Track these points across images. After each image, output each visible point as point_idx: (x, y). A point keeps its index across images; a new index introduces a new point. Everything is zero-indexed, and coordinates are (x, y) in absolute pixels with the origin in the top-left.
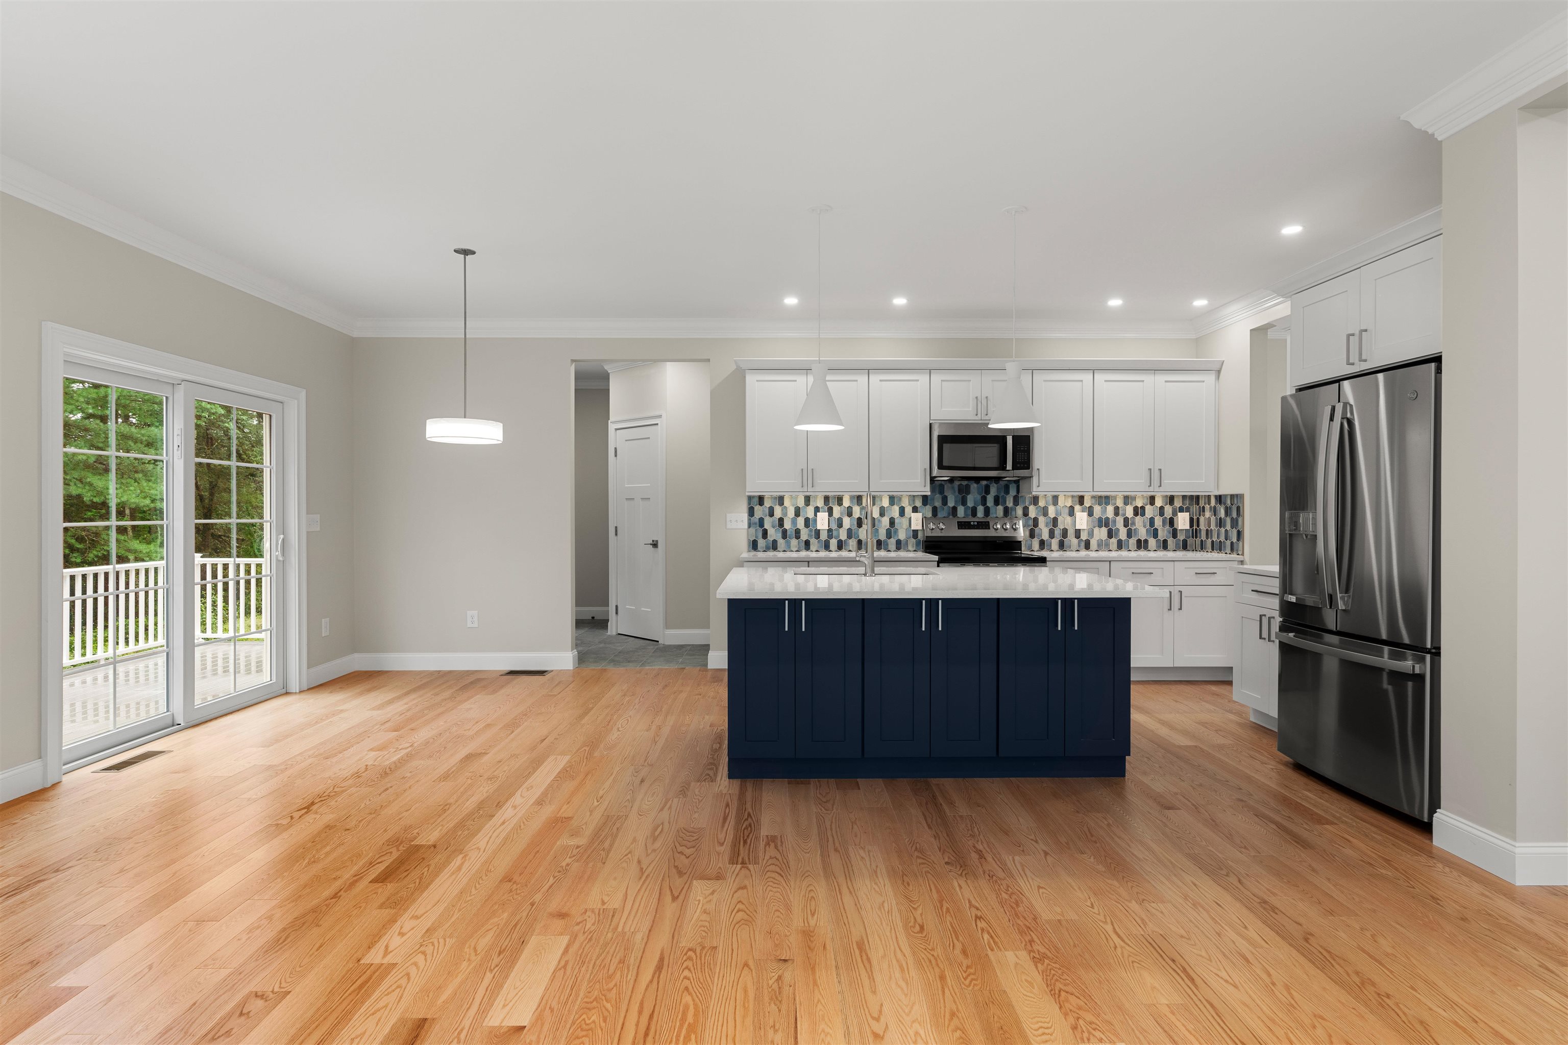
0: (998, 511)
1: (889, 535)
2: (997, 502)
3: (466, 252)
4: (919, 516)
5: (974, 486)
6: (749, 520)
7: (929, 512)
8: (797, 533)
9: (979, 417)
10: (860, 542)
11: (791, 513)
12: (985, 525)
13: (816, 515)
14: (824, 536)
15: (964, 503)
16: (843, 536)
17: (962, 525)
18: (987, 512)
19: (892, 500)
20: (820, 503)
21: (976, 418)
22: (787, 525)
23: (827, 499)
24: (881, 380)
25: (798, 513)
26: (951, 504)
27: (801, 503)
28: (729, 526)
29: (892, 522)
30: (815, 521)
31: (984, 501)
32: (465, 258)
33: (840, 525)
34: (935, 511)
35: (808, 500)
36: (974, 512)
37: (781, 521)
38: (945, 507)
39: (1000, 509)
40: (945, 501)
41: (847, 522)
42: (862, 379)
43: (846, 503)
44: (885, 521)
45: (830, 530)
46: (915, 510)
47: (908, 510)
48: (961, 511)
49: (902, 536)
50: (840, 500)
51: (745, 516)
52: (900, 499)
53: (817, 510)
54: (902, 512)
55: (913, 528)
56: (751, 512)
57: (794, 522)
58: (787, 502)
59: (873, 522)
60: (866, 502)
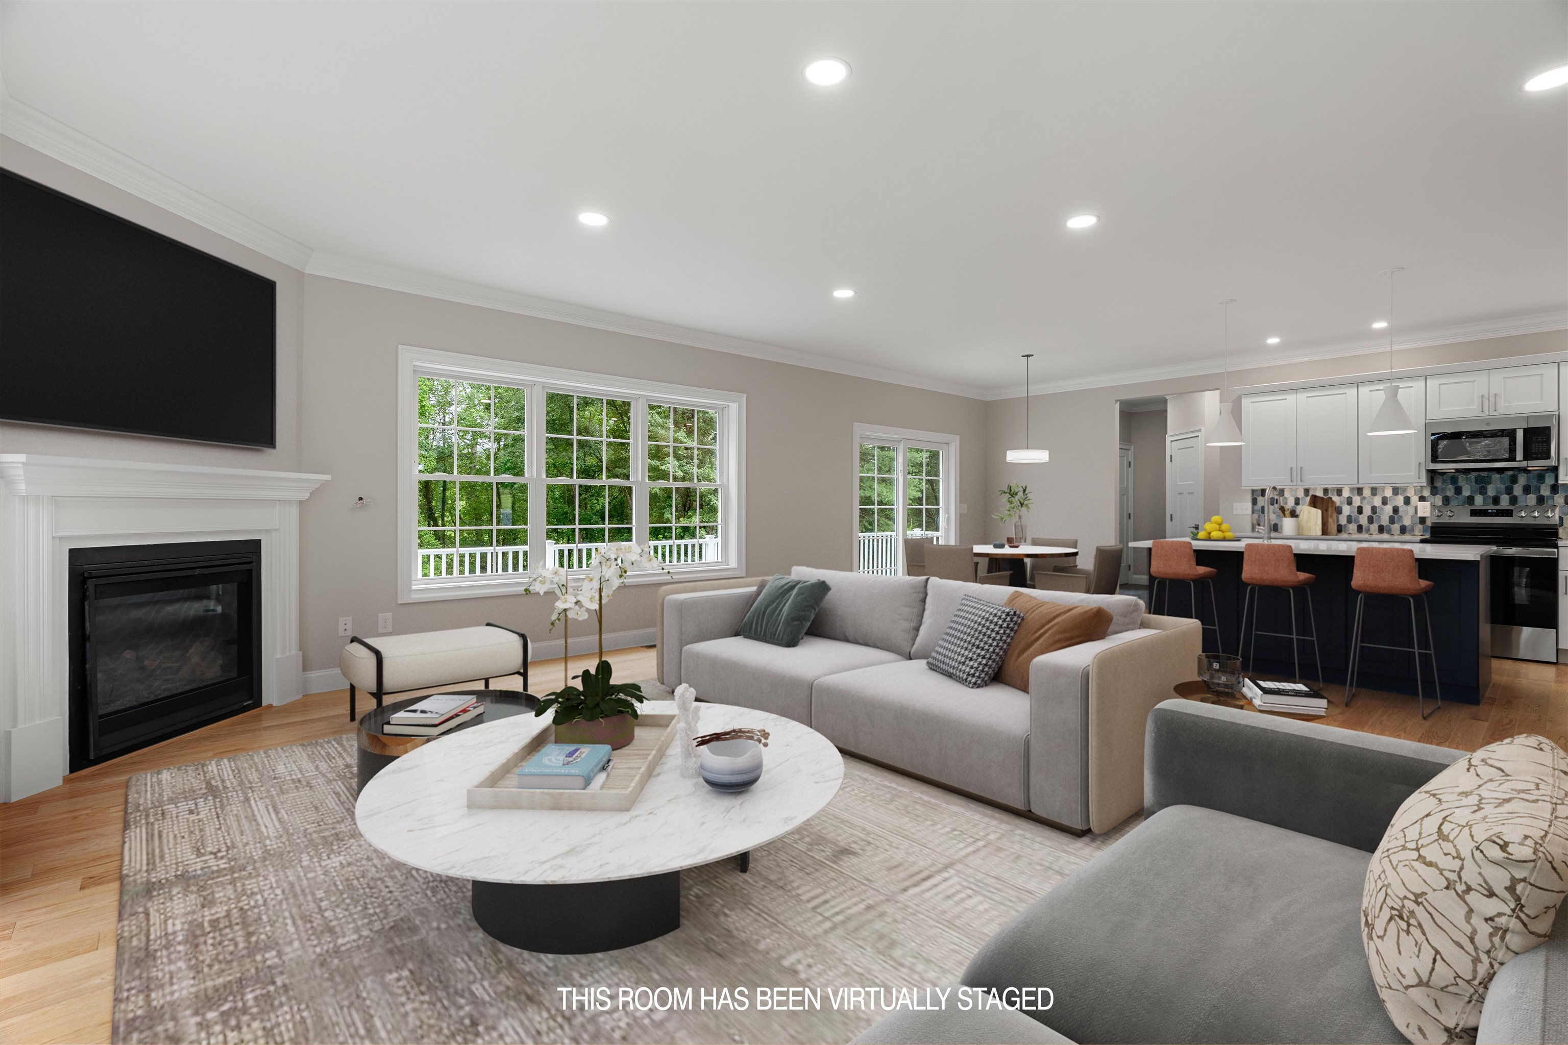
0: (1528, 500)
1: (1392, 520)
2: (1527, 490)
3: (1028, 356)
4: (1427, 504)
5: (1496, 476)
6: (1253, 508)
7: (1438, 500)
9: (1486, 413)
10: (1360, 526)
11: (1291, 502)
12: (1509, 513)
15: (1483, 491)
16: (1343, 522)
17: (1474, 513)
18: (1514, 500)
19: (1396, 491)
20: (1319, 494)
21: (1483, 414)
23: (1326, 491)
24: (1371, 391)
25: (1297, 503)
26: (1466, 493)
27: (1301, 494)
28: (1235, 512)
29: (1396, 510)
31: (1509, 490)
33: (1340, 512)
34: (1446, 501)
35: (1307, 491)
36: (1496, 501)
38: (1460, 497)
39: (1532, 499)
40: (1458, 491)
41: (1346, 510)
42: (1352, 392)
43: (1346, 494)
44: (1388, 509)
46: (1422, 499)
47: (1414, 499)
48: (1479, 500)
49: (1407, 522)
50: (1339, 492)
51: (1250, 505)
52: (1405, 490)
54: (1407, 501)
55: (1420, 514)
56: (1254, 502)
58: (1287, 494)
59: (1374, 509)
60: (1367, 492)
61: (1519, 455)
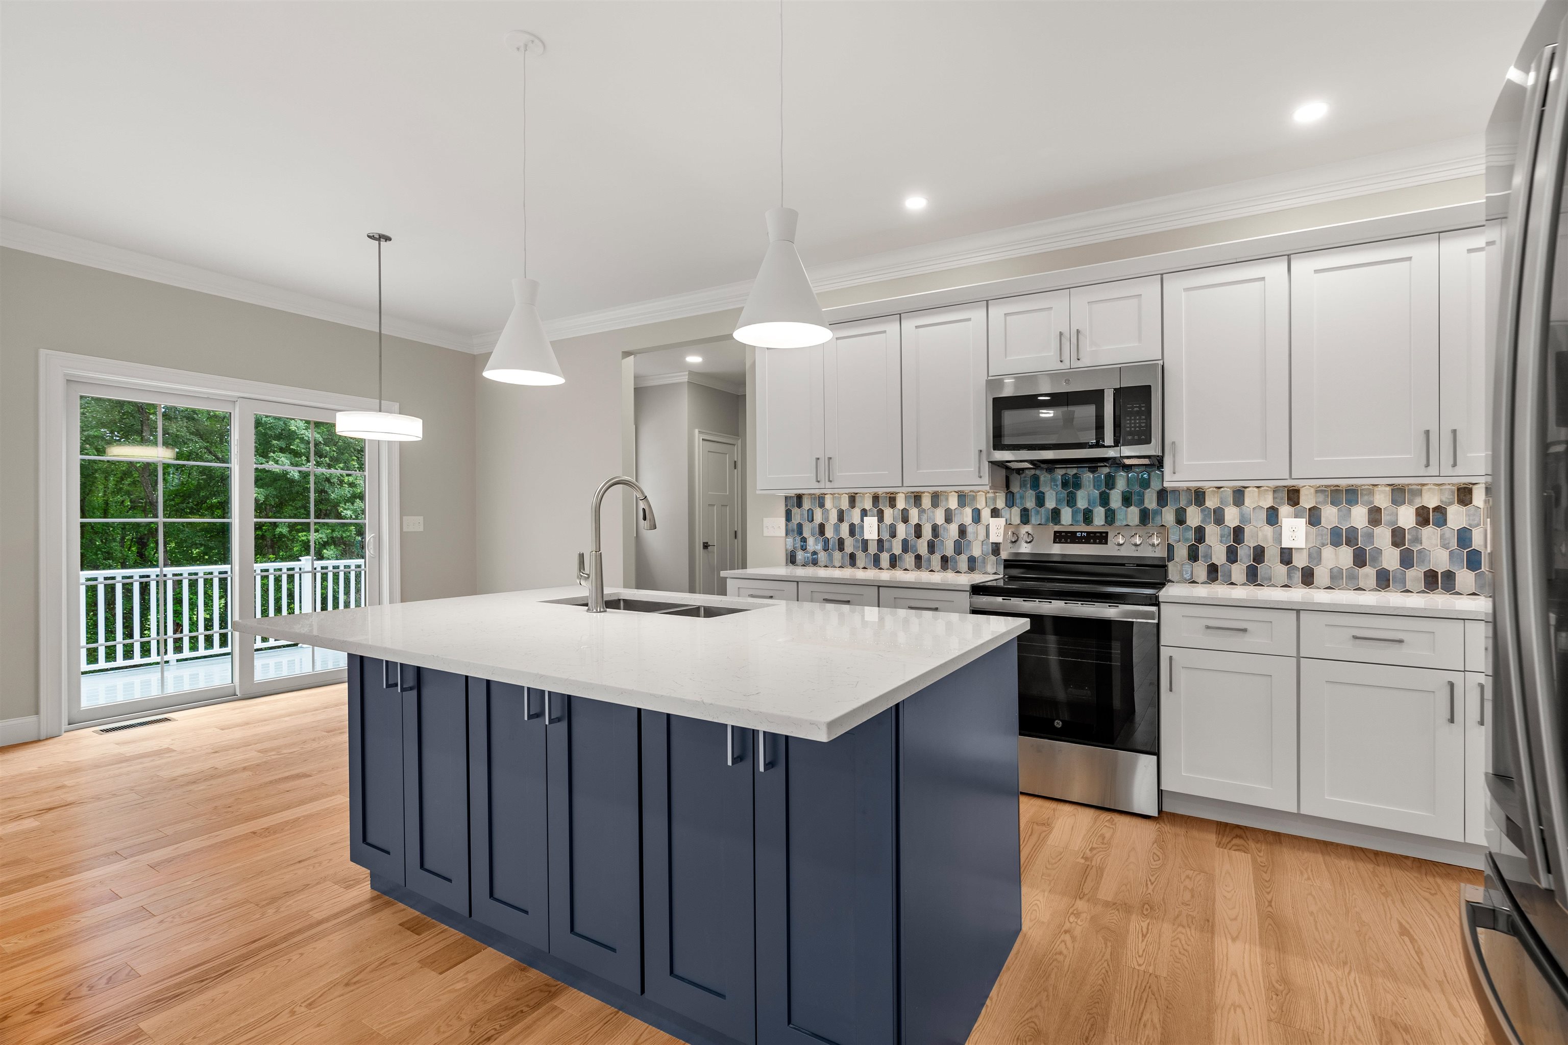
0: (1129, 516)
1: (958, 550)
2: (1127, 500)
3: (383, 238)
4: (1001, 522)
5: (1087, 477)
6: (787, 525)
7: (1015, 515)
8: (841, 543)
9: (1066, 365)
10: (918, 558)
11: (833, 517)
12: (1101, 538)
13: (862, 520)
14: (873, 549)
15: (1071, 501)
16: (897, 550)
17: (1061, 537)
18: (1110, 517)
19: (963, 499)
20: (868, 505)
21: (1061, 366)
22: (829, 533)
23: (876, 499)
24: (917, 327)
25: (841, 519)
26: (1050, 504)
27: (845, 504)
28: (766, 534)
29: (962, 531)
30: (862, 527)
31: (1104, 500)
32: (380, 244)
33: (893, 535)
34: (1025, 517)
35: (853, 500)
36: (1088, 516)
37: (822, 527)
38: (1042, 510)
39: (1133, 513)
40: (1040, 501)
41: (901, 530)
42: (892, 328)
43: (901, 504)
44: (953, 529)
45: (880, 542)
46: (995, 513)
47: (986, 513)
48: (1066, 515)
49: (976, 552)
50: (892, 502)
51: (782, 520)
52: (974, 498)
53: (864, 513)
54: (977, 517)
55: (994, 538)
56: (788, 516)
57: (837, 529)
58: (828, 504)
59: (935, 529)
60: (926, 502)
61: (1109, 439)
